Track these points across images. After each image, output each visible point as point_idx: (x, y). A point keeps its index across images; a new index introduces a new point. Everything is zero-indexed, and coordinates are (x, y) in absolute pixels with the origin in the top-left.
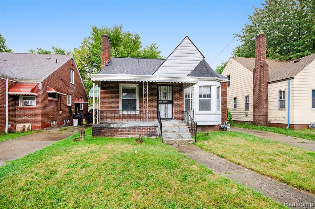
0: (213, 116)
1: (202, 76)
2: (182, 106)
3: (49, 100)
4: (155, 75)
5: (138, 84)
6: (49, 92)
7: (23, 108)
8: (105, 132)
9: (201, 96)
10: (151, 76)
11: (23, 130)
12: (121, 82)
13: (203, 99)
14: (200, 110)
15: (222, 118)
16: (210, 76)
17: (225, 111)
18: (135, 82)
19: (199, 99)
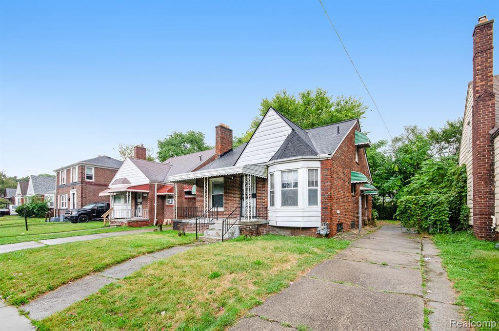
0: (301, 214)
1: (284, 157)
2: (266, 200)
3: (186, 198)
4: (237, 165)
5: (223, 178)
6: (185, 190)
7: (168, 206)
8: (180, 227)
9: (284, 186)
10: (233, 167)
11: (167, 224)
12: (212, 177)
13: (287, 189)
14: (283, 205)
15: (322, 218)
16: (294, 156)
17: (327, 206)
18: (222, 176)
19: (282, 190)
